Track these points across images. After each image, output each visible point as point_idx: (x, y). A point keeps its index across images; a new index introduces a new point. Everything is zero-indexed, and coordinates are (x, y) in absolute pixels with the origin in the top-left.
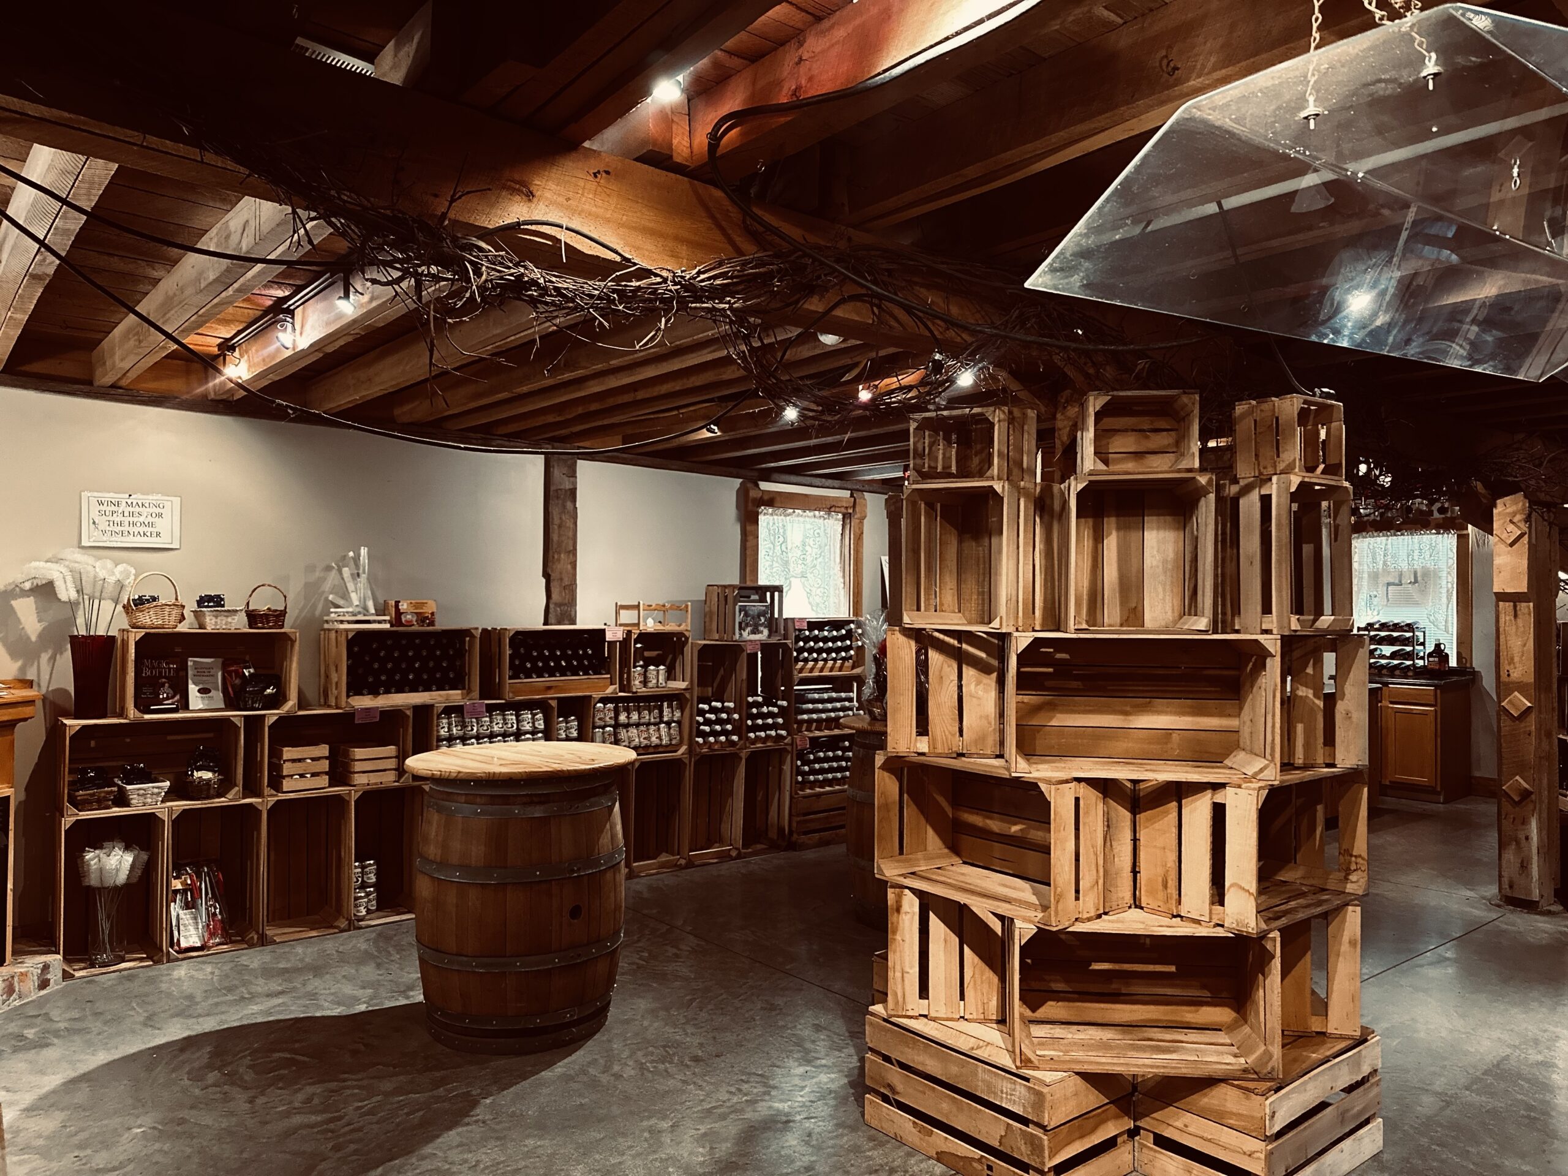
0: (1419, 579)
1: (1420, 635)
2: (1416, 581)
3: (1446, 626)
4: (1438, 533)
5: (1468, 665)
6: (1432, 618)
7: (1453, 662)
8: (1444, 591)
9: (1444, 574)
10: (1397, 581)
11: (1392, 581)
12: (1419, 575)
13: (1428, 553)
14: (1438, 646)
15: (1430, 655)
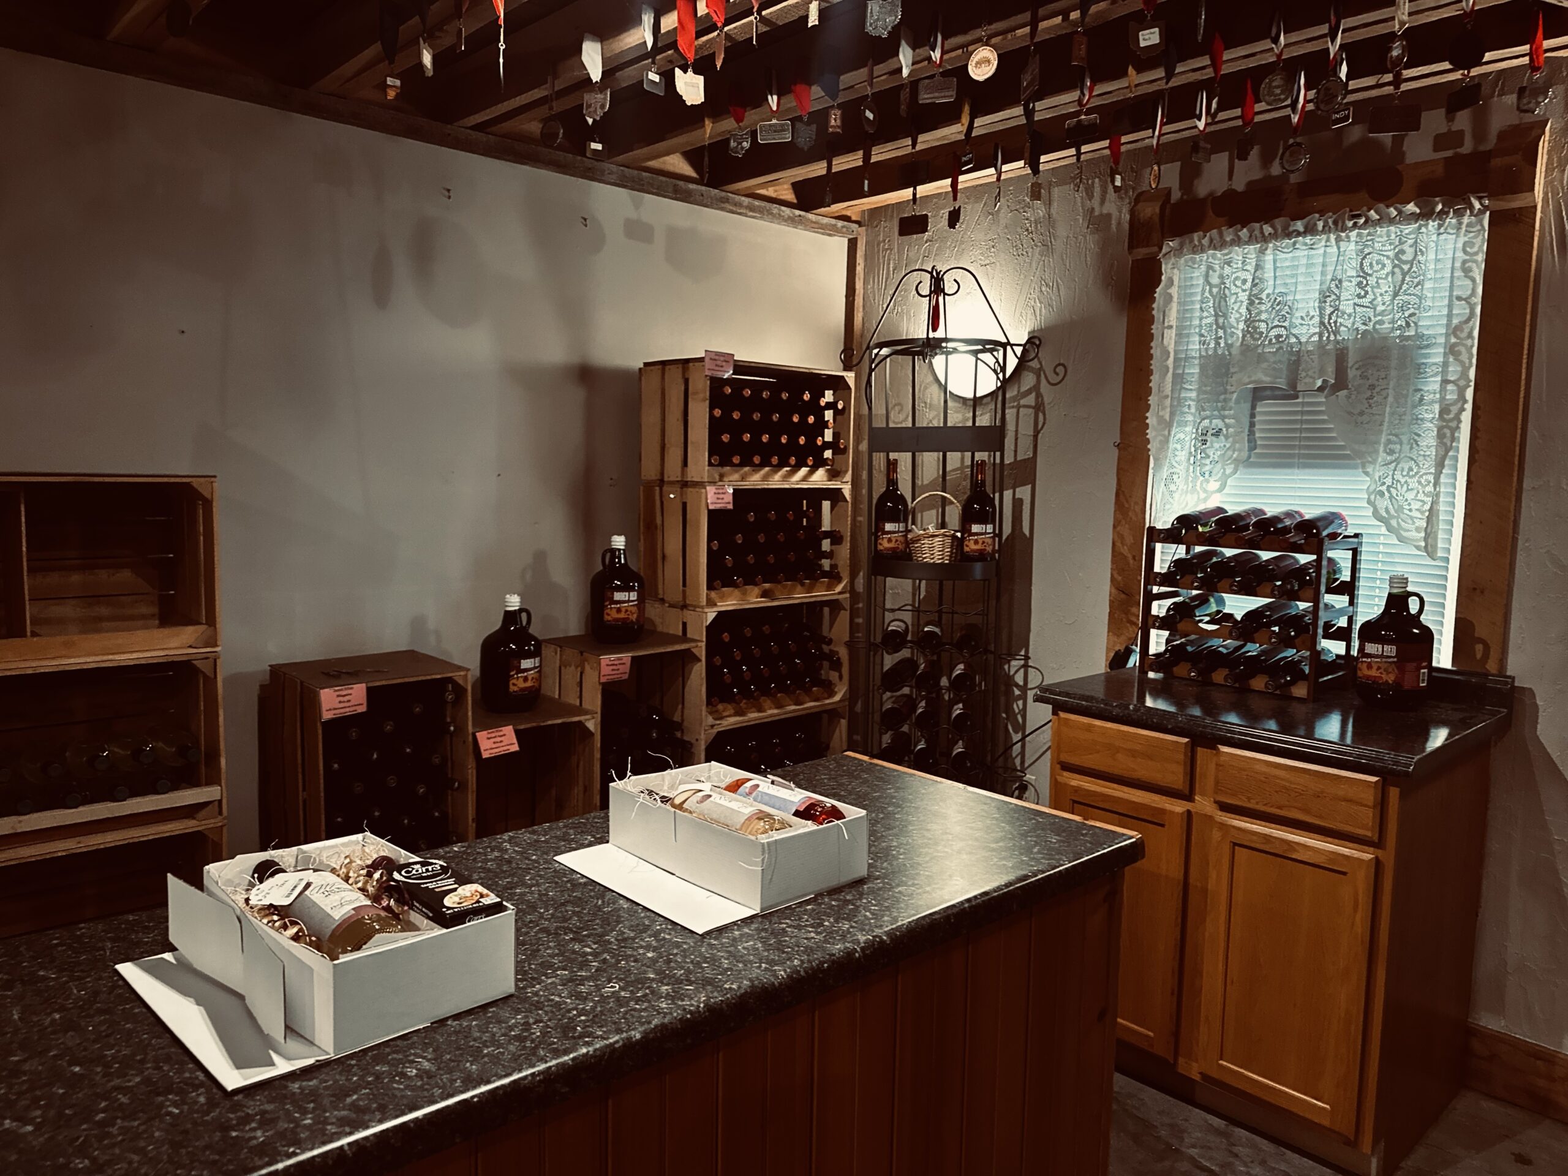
0: (1351, 373)
1: (1341, 556)
2: (1341, 383)
3: (1430, 534)
4: (1426, 214)
5: (1492, 666)
6: (1383, 504)
7: (1443, 657)
8: (1430, 413)
9: (1436, 356)
10: (1282, 383)
11: (1266, 379)
12: (1351, 359)
13: (1386, 287)
14: (1397, 601)
15: (1370, 631)
